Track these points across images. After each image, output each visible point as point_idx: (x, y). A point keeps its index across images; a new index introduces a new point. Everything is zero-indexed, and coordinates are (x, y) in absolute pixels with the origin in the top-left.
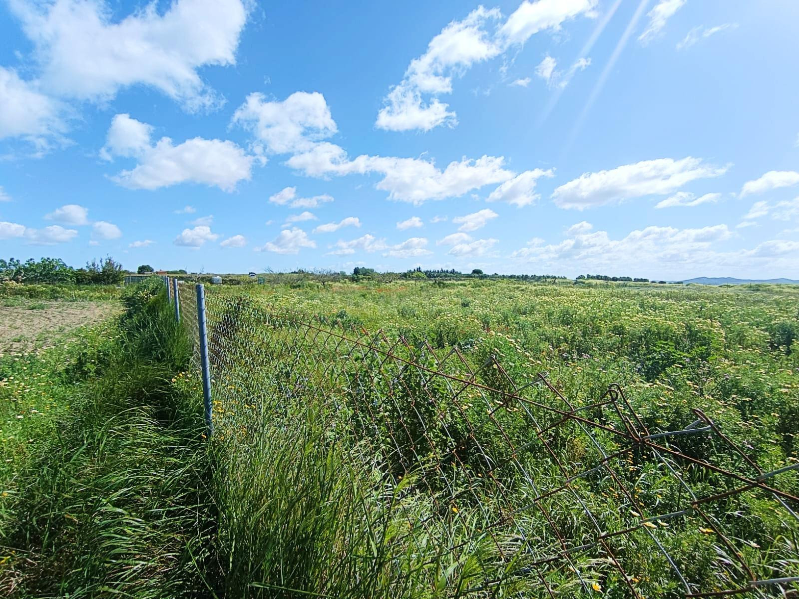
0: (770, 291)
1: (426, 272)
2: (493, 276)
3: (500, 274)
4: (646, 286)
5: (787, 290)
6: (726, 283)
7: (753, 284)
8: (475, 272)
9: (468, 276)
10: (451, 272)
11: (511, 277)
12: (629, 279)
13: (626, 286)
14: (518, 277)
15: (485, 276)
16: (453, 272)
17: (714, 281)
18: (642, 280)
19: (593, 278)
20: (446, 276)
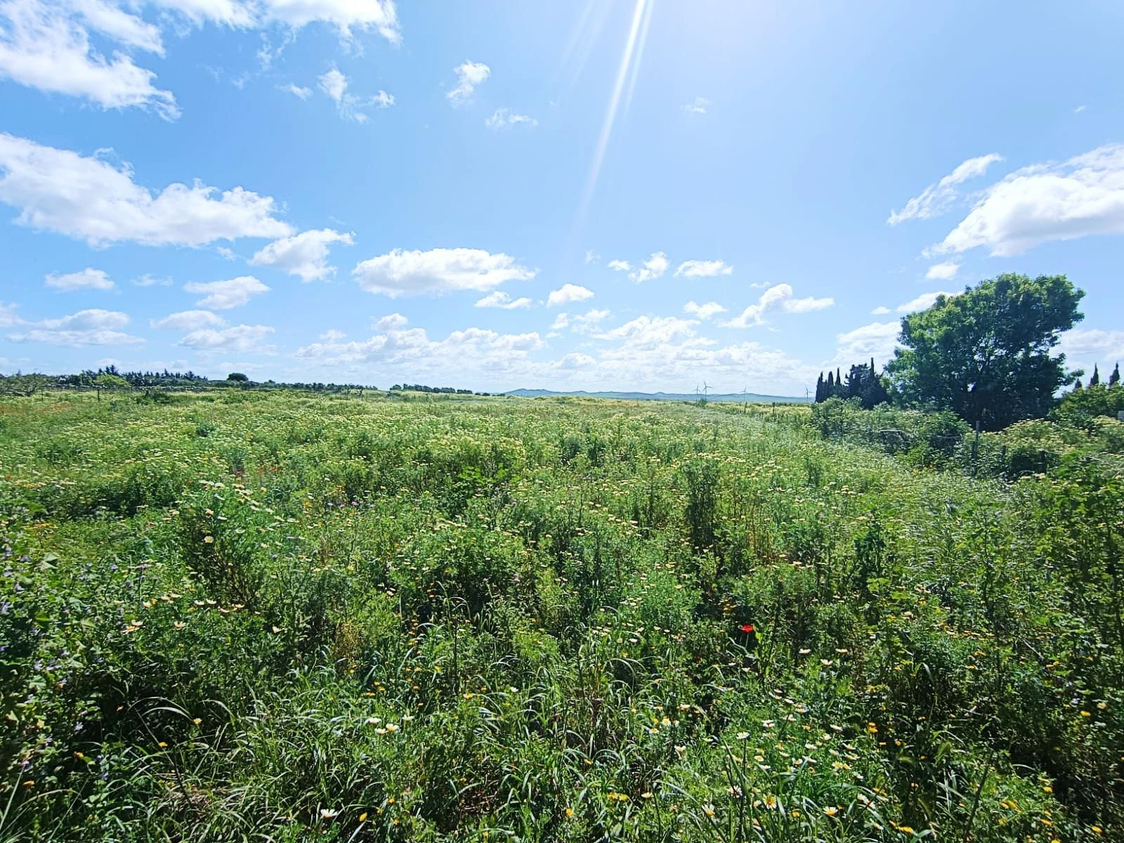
0: (571, 404)
1: (129, 377)
2: (265, 385)
3: (278, 381)
4: (470, 399)
5: (583, 402)
6: (540, 394)
7: (560, 396)
8: (232, 377)
9: (220, 384)
10: (186, 377)
11: (297, 386)
12: (452, 391)
13: (448, 399)
14: (307, 386)
15: (253, 385)
16: (190, 377)
17: (531, 393)
18: (465, 392)
19: (410, 388)
20: (174, 383)
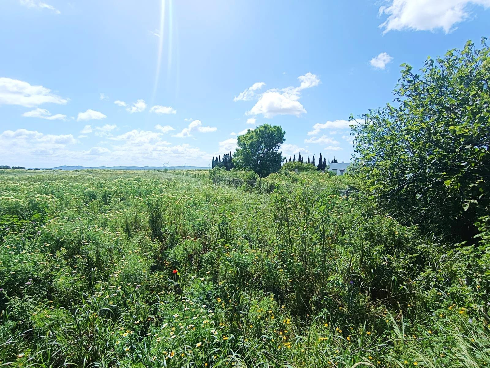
0: (96, 173)
4: (22, 172)
5: (104, 172)
6: (76, 169)
7: (89, 169)
12: (8, 168)
13: (4, 172)
17: (70, 168)
18: (19, 168)
